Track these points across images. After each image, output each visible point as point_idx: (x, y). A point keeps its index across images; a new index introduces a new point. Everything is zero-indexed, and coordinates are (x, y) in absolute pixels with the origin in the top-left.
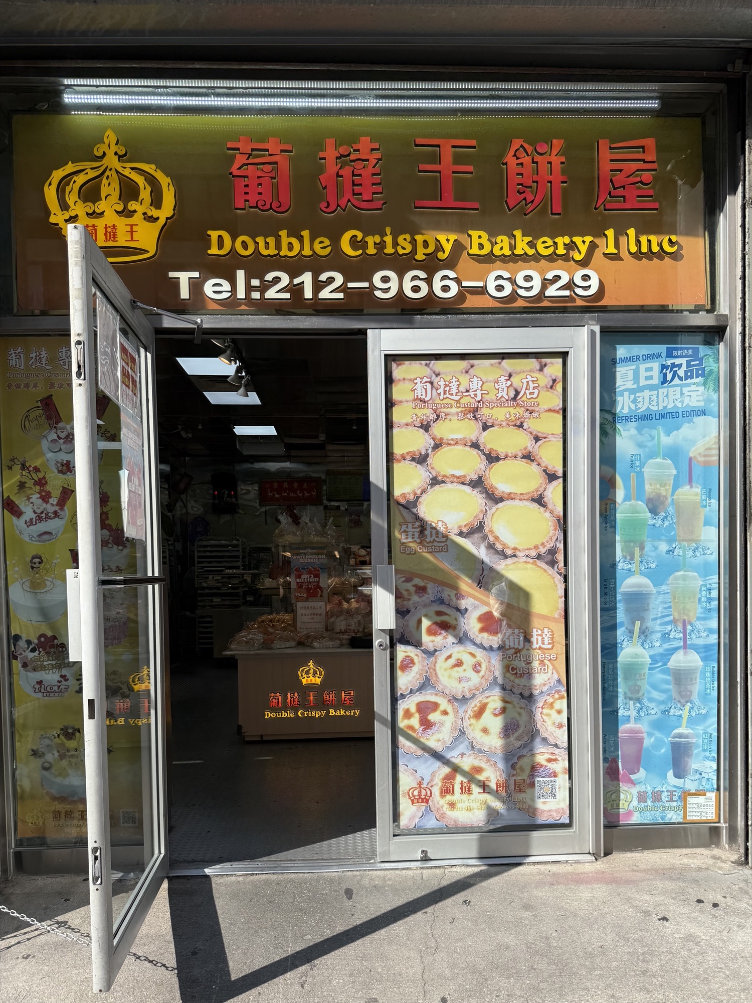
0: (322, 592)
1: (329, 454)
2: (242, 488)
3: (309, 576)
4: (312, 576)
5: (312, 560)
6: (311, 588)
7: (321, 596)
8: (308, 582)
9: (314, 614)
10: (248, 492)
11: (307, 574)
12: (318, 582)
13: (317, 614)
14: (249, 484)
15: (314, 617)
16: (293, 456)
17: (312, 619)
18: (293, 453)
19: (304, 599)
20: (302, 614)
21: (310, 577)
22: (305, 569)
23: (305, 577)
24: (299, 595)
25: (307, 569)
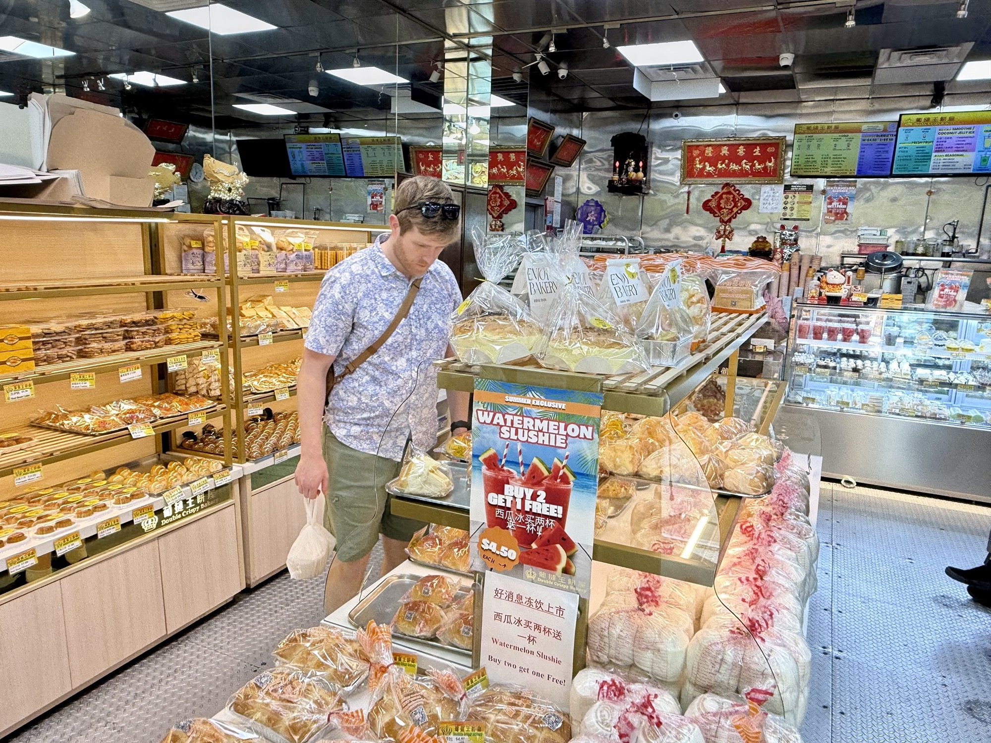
0: (570, 557)
1: (803, 97)
2: (657, 155)
3: (529, 492)
4: (542, 494)
5: (543, 439)
6: (533, 537)
7: (566, 571)
8: (522, 511)
9: (537, 627)
10: (666, 161)
11: (525, 484)
12: (561, 521)
13: (547, 631)
14: (668, 151)
15: (535, 633)
16: (743, 104)
17: (531, 639)
18: (745, 97)
19: (511, 566)
20: (498, 616)
21: (534, 497)
22: (516, 464)
23: (515, 491)
24: (493, 547)
25: (526, 465)
